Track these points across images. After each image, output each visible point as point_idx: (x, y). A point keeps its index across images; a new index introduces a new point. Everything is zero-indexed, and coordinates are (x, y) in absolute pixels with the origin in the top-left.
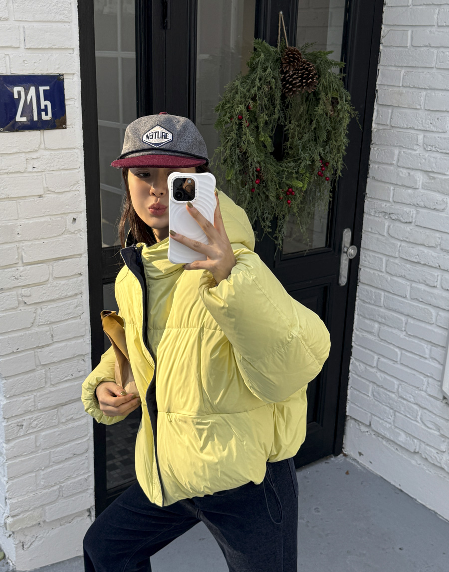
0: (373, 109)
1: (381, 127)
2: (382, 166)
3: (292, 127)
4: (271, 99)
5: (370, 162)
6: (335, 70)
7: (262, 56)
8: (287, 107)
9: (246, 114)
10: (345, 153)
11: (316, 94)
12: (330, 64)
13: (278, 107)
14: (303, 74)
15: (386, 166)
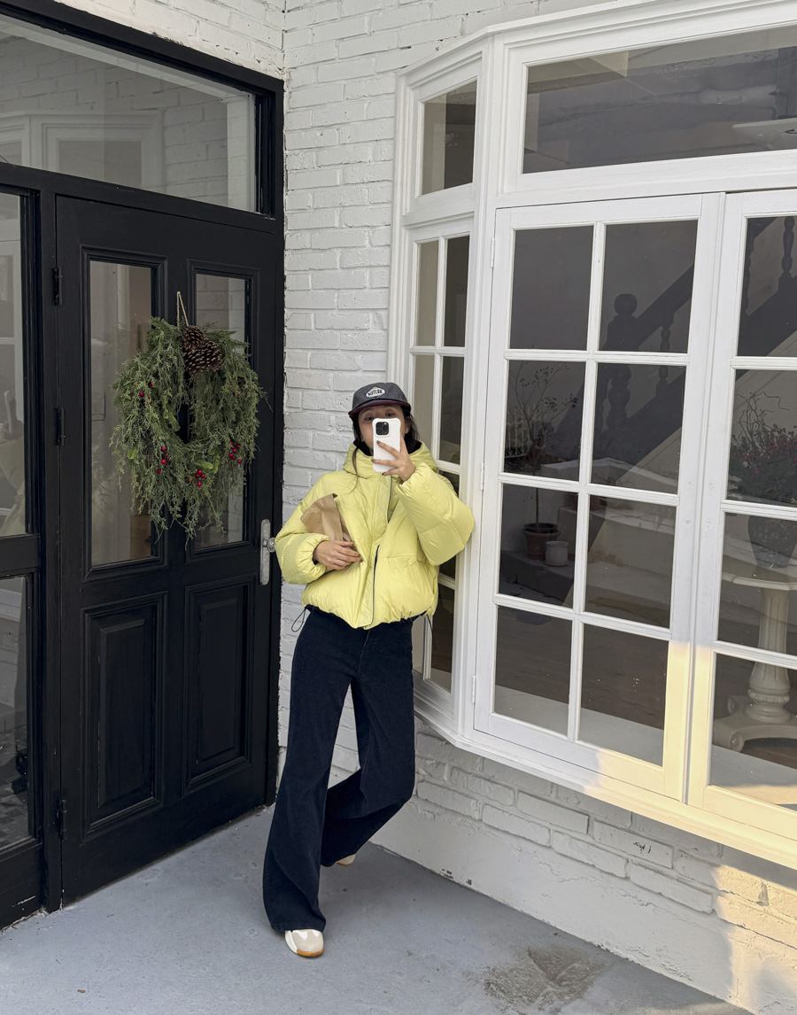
0: (283, 392)
1: (293, 410)
2: (297, 450)
3: (197, 407)
4: (174, 376)
5: (285, 448)
6: (240, 351)
7: (162, 333)
8: (191, 386)
9: (148, 391)
10: (257, 435)
11: (220, 373)
12: (235, 344)
13: (182, 385)
14: (206, 352)
15: (301, 451)
